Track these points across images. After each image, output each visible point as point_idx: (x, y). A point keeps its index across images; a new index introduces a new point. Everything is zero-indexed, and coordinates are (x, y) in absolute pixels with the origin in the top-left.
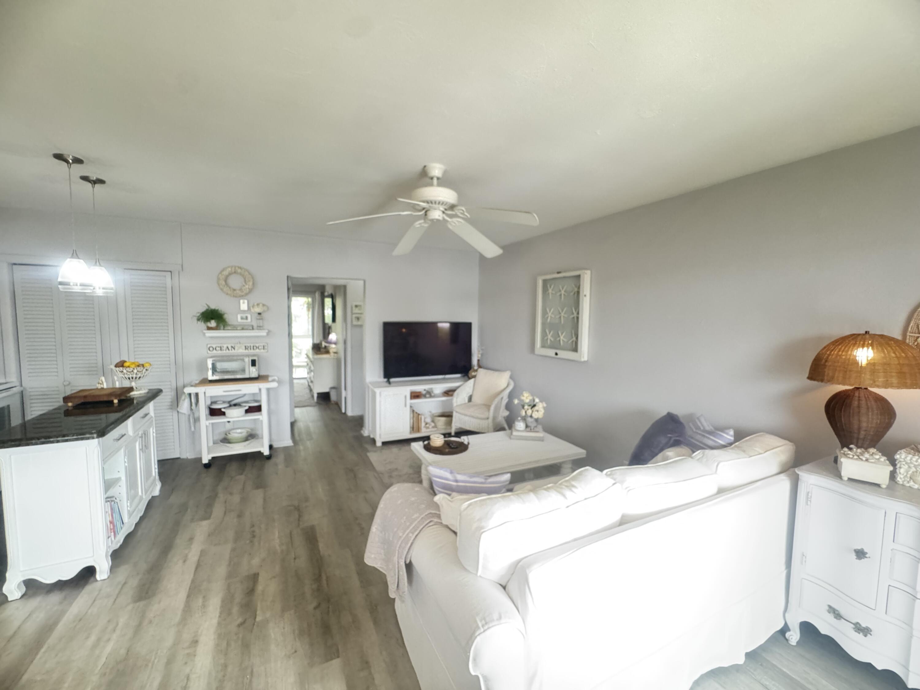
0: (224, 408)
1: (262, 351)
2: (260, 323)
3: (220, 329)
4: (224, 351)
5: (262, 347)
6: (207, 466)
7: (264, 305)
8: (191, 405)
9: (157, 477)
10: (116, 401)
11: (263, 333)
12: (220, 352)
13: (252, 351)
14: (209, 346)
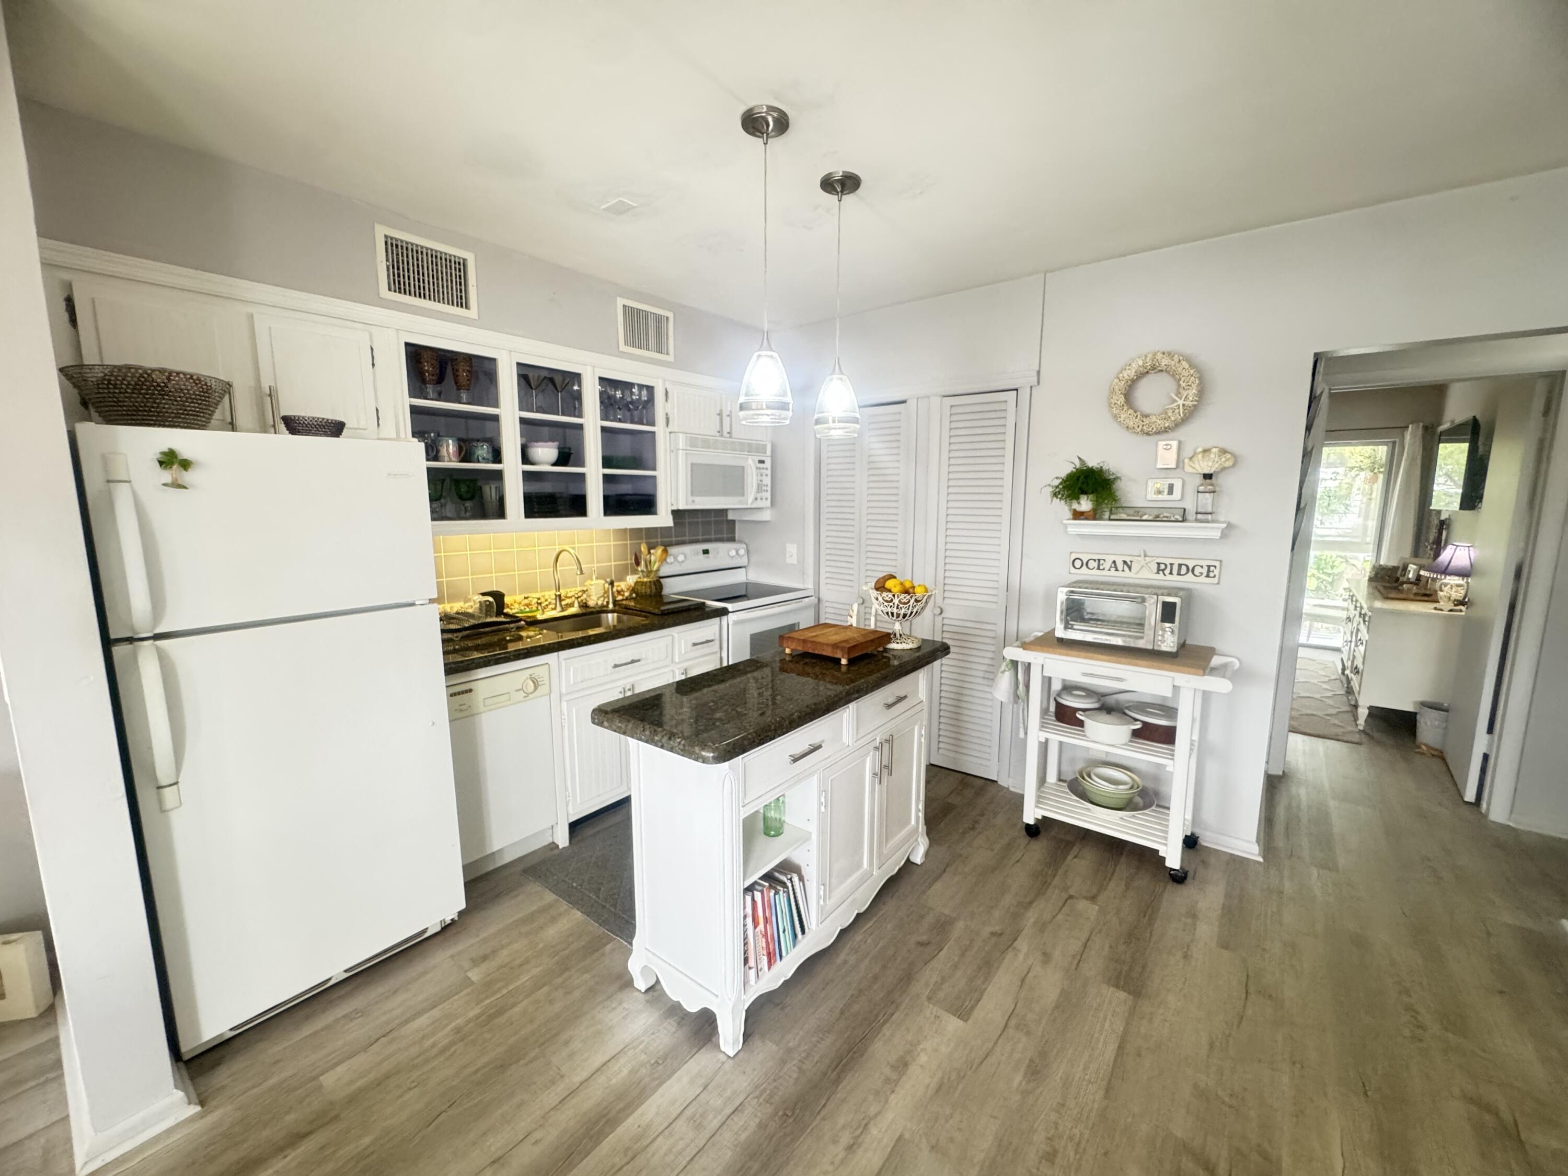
0: (1084, 710)
1: (1203, 579)
2: (1206, 500)
3: (1101, 519)
4: (1106, 573)
5: (1205, 571)
6: (1033, 831)
7: (1224, 451)
8: (1017, 687)
9: (922, 828)
10: (844, 661)
11: (1212, 531)
12: (1095, 572)
13: (1173, 580)
14: (1074, 556)
